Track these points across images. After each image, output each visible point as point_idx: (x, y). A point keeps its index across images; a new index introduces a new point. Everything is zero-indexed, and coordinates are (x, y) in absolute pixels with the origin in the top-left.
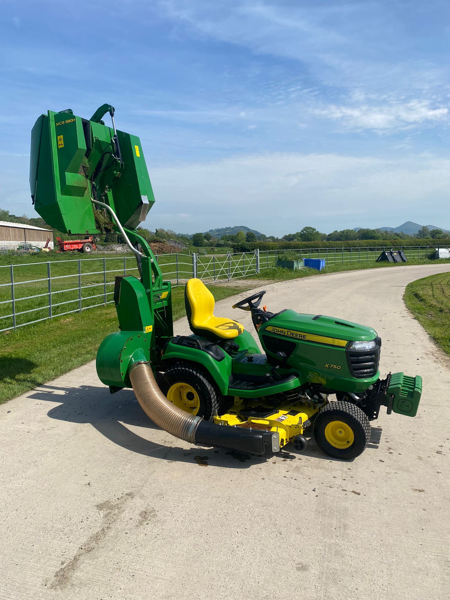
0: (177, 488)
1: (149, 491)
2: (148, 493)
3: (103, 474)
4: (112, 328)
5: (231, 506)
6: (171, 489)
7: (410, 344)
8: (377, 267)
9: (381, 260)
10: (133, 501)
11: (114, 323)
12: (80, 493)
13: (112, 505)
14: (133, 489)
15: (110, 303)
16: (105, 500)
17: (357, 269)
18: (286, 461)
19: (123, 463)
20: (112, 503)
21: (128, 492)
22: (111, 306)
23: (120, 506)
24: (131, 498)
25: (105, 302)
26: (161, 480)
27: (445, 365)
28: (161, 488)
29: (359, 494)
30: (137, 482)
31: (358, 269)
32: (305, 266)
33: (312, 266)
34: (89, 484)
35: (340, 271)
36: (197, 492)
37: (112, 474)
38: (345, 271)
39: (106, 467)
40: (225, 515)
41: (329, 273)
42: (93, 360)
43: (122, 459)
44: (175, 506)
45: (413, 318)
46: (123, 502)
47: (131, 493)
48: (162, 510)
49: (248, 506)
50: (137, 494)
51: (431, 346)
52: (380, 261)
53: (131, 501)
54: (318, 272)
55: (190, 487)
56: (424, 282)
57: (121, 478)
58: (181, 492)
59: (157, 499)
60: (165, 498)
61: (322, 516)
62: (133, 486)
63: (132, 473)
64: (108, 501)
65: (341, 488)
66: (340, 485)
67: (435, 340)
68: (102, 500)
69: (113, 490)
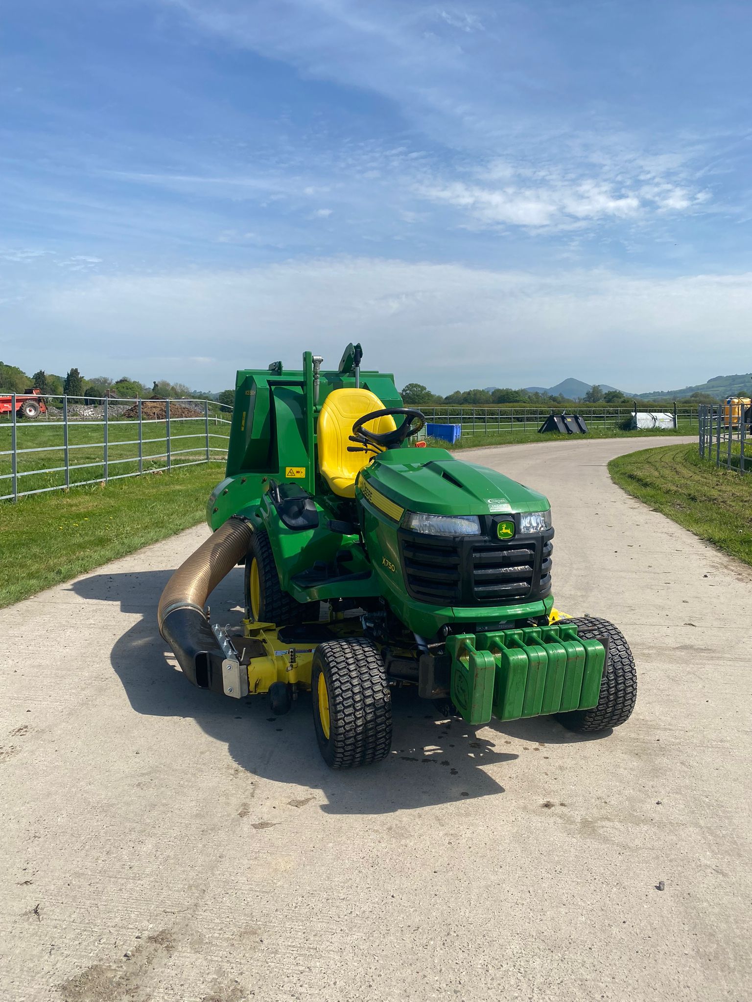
0: (294, 905)
1: (217, 921)
2: (213, 928)
3: (78, 875)
4: (84, 529)
5: (461, 955)
6: (276, 910)
7: (673, 551)
8: (542, 441)
9: (547, 430)
10: (171, 960)
11: (86, 520)
12: (10, 946)
13: (111, 982)
14: (169, 920)
15: (77, 486)
16: (87, 963)
17: (510, 443)
18: (553, 808)
19: (134, 836)
20: (110, 975)
21: (155, 931)
22: (77, 491)
23: (135, 982)
24: (165, 952)
25: (66, 484)
26: (243, 884)
28: (248, 911)
30: (176, 895)
31: (512, 443)
32: (429, 434)
33: (440, 436)
34: (36, 912)
35: (485, 445)
36: (353, 915)
37: (103, 872)
38: (492, 445)
39: (84, 852)
40: (456, 992)
41: (467, 447)
42: (43, 590)
43: (128, 824)
44: (301, 968)
45: (652, 510)
46: (144, 968)
47: (163, 932)
48: (264, 988)
49: (509, 952)
50: (181, 937)
51: (712, 554)
52: (544, 431)
53: (165, 961)
54: (450, 446)
55: (331, 901)
56: (633, 459)
57: (129, 886)
58: (308, 919)
59: (242, 948)
60: (265, 942)
61: (722, 971)
62: (168, 910)
63: (161, 867)
64: (97, 966)
65: (723, 875)
66: (714, 867)
67: (715, 544)
68: (77, 966)
69: (108, 927)
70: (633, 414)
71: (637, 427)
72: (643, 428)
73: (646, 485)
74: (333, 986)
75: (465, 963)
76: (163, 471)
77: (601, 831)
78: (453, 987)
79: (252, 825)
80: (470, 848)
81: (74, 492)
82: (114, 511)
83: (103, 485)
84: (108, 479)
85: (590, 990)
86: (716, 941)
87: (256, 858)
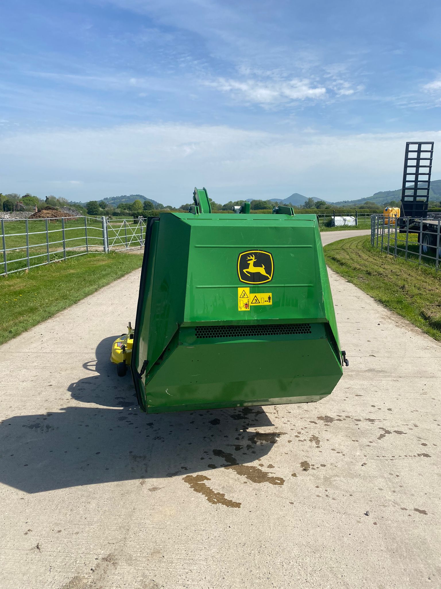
0: (178, 535)
1: (138, 547)
2: (136, 551)
3: (57, 524)
4: (21, 302)
5: (269, 558)
6: (169, 539)
7: (360, 308)
10: (117, 571)
11: (21, 296)
12: (27, 568)
13: (86, 585)
14: (112, 548)
15: (12, 273)
16: (71, 575)
18: (308, 471)
19: (84, 499)
20: (85, 581)
21: (105, 555)
22: (12, 276)
23: (99, 584)
24: (113, 566)
25: (6, 272)
26: (149, 524)
27: (410, 329)
28: (153, 540)
29: (424, 512)
30: (113, 533)
34: (38, 548)
36: (210, 539)
37: (70, 522)
39: (58, 510)
40: (268, 578)
44: (187, 571)
45: (347, 282)
46: (103, 576)
47: (109, 555)
48: (168, 583)
49: (293, 554)
50: (120, 557)
51: (381, 309)
53: (113, 571)
55: (197, 531)
57: (87, 529)
58: (186, 542)
59: (154, 562)
60: (165, 557)
61: (400, 558)
62: (110, 542)
63: (102, 517)
64: (77, 577)
65: (398, 505)
66: (393, 501)
67: (383, 303)
68: (66, 577)
69: (79, 554)
70: (333, 217)
71: (335, 225)
72: (338, 225)
73: (342, 264)
74: (204, 579)
75: (271, 562)
76: (62, 261)
77: (334, 483)
78: (267, 576)
79: (149, 489)
80: (267, 496)
81: (10, 277)
82: (37, 289)
83: (27, 271)
84: (30, 267)
85: (336, 572)
86: (396, 542)
87: (153, 509)
